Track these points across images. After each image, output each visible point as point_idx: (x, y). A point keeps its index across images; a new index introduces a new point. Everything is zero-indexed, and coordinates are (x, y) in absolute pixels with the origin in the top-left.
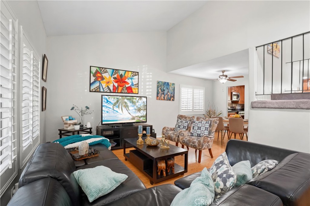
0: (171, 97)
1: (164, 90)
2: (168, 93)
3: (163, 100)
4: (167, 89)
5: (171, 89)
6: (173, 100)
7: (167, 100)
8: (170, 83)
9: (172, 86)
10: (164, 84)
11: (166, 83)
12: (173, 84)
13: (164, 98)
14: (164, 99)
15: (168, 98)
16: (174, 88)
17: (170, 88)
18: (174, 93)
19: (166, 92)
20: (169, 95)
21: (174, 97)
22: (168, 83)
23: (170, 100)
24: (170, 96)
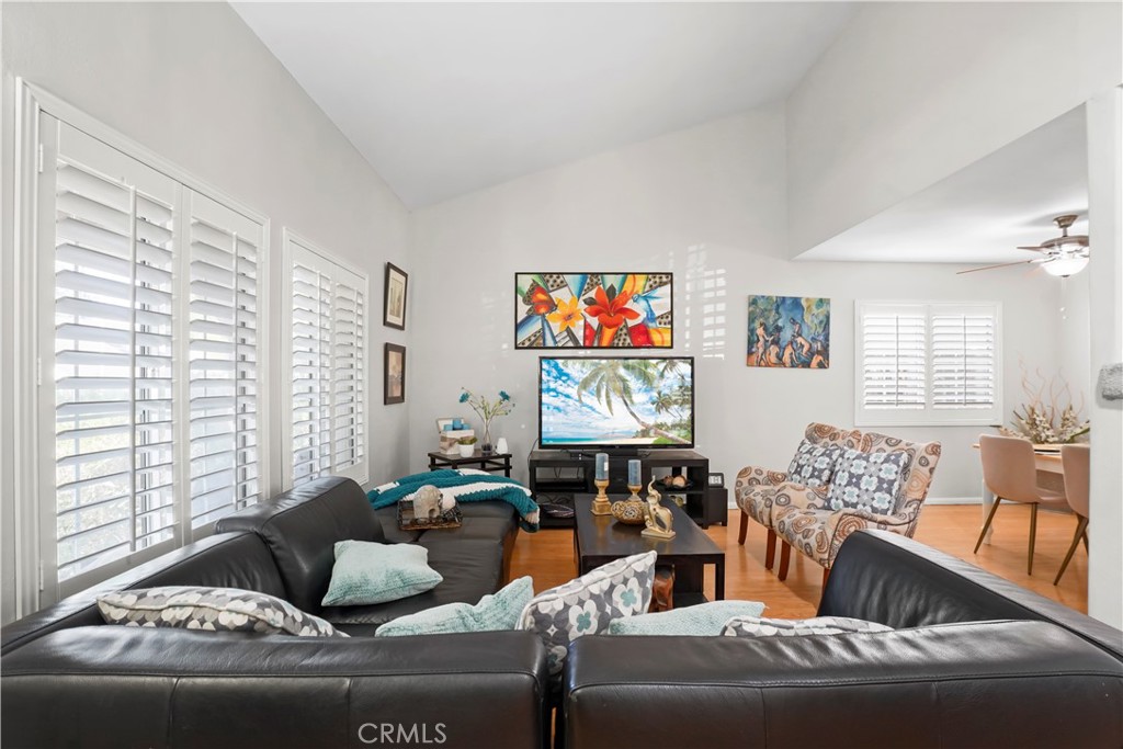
0: (811, 353)
1: (779, 329)
2: (799, 340)
3: (775, 365)
4: (794, 322)
5: (811, 320)
6: (821, 366)
7: (793, 367)
8: (807, 300)
9: (815, 311)
10: (778, 306)
11: (788, 302)
12: (821, 302)
13: (781, 359)
14: (780, 363)
15: (800, 358)
16: (828, 317)
17: (808, 318)
18: (827, 339)
19: (787, 335)
20: (802, 346)
21: (825, 352)
22: (796, 302)
23: (807, 365)
24: (805, 350)
